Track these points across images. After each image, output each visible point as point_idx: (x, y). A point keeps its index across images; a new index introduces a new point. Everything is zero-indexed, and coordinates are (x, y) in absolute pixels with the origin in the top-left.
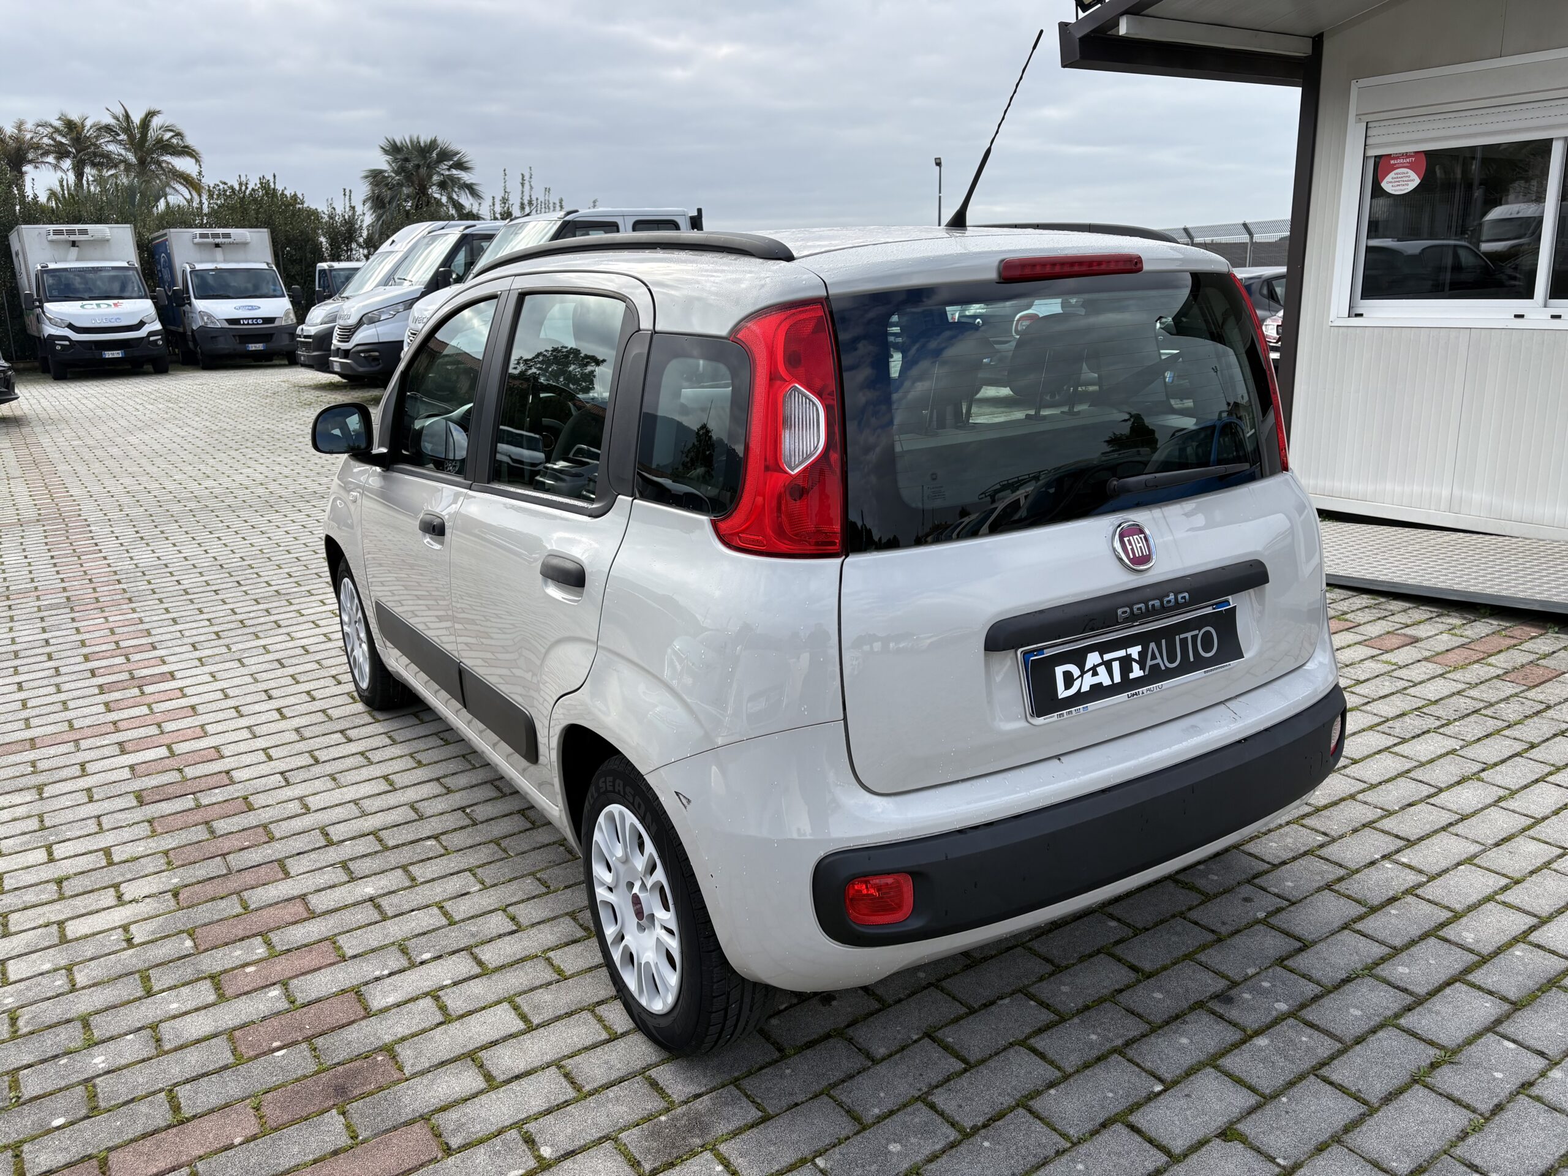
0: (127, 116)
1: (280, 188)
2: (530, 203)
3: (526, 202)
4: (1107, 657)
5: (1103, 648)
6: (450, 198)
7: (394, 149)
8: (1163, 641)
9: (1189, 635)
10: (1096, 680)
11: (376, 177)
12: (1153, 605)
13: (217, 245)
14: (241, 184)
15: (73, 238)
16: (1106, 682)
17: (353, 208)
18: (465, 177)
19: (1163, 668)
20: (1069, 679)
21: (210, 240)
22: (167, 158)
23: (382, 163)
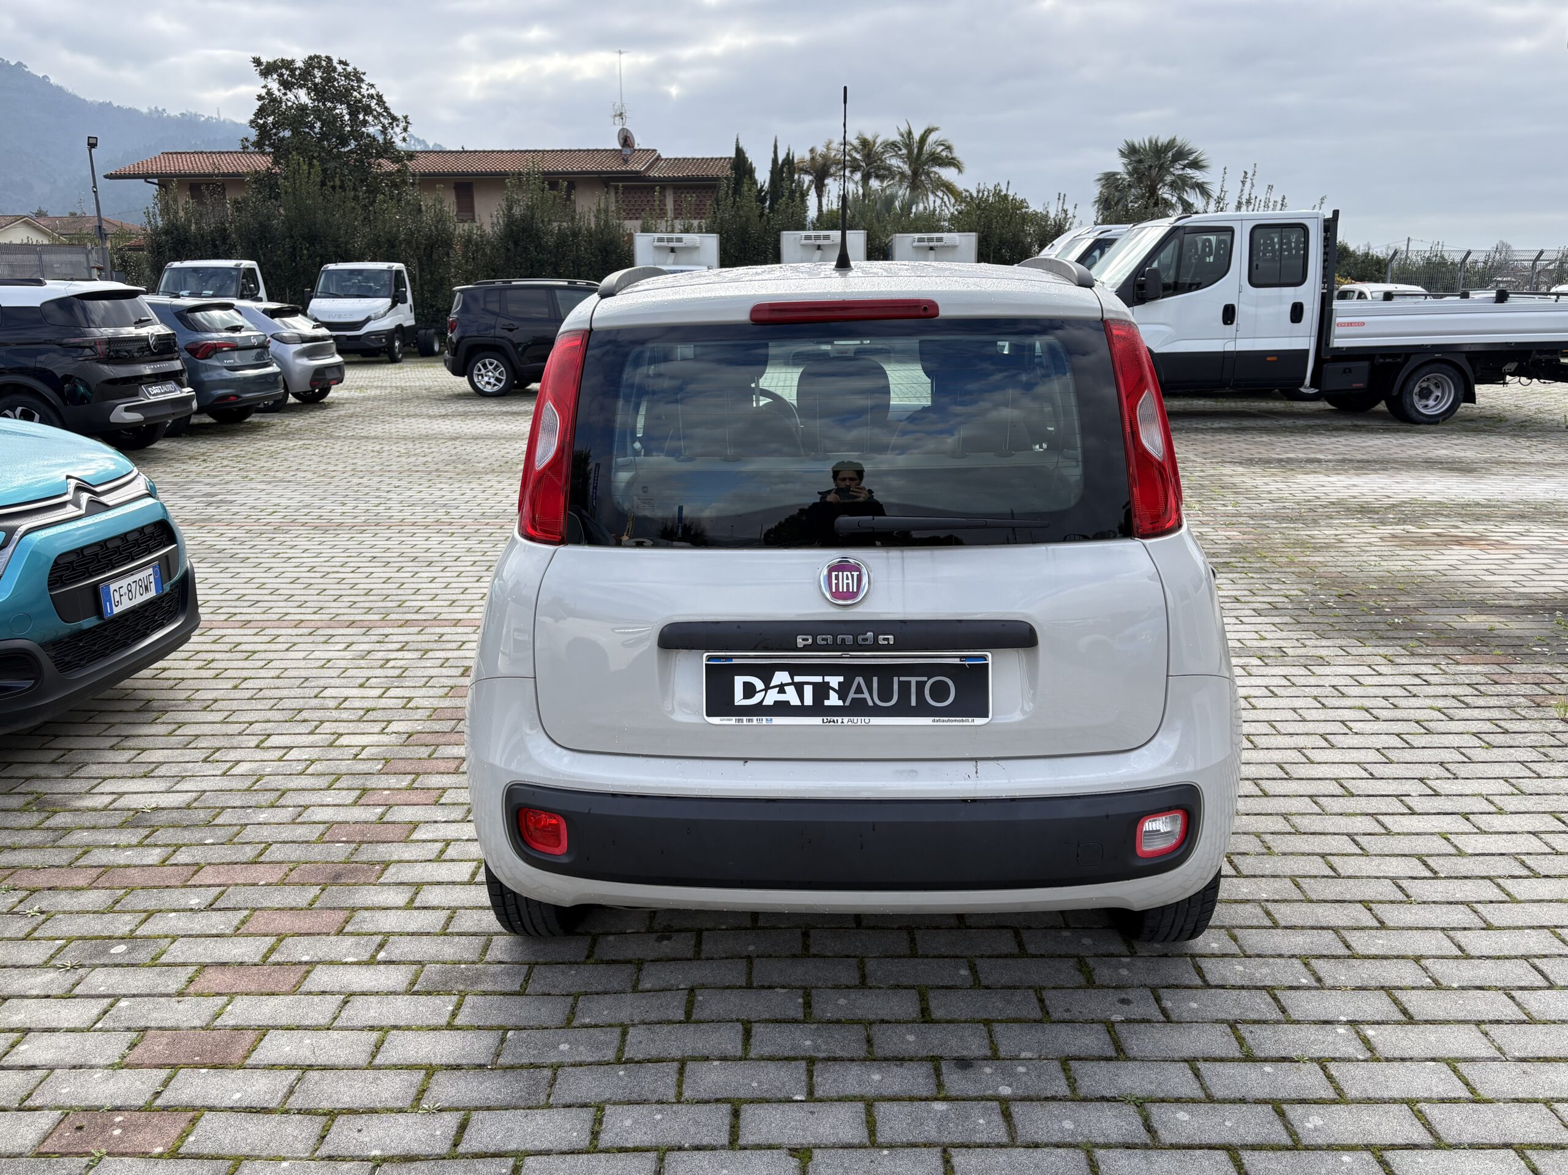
0: (910, 133)
1: (1011, 193)
2: (1248, 202)
3: (1244, 201)
4: (797, 679)
5: (794, 670)
6: (1180, 199)
7: (1131, 152)
8: (875, 679)
9: (913, 680)
10: (782, 697)
11: (1110, 179)
12: (843, 639)
13: (931, 248)
14: (978, 192)
15: (818, 242)
16: (795, 701)
17: (1065, 211)
18: (1198, 175)
19: (870, 703)
20: (749, 690)
21: (926, 244)
22: (936, 169)
23: (1118, 166)
